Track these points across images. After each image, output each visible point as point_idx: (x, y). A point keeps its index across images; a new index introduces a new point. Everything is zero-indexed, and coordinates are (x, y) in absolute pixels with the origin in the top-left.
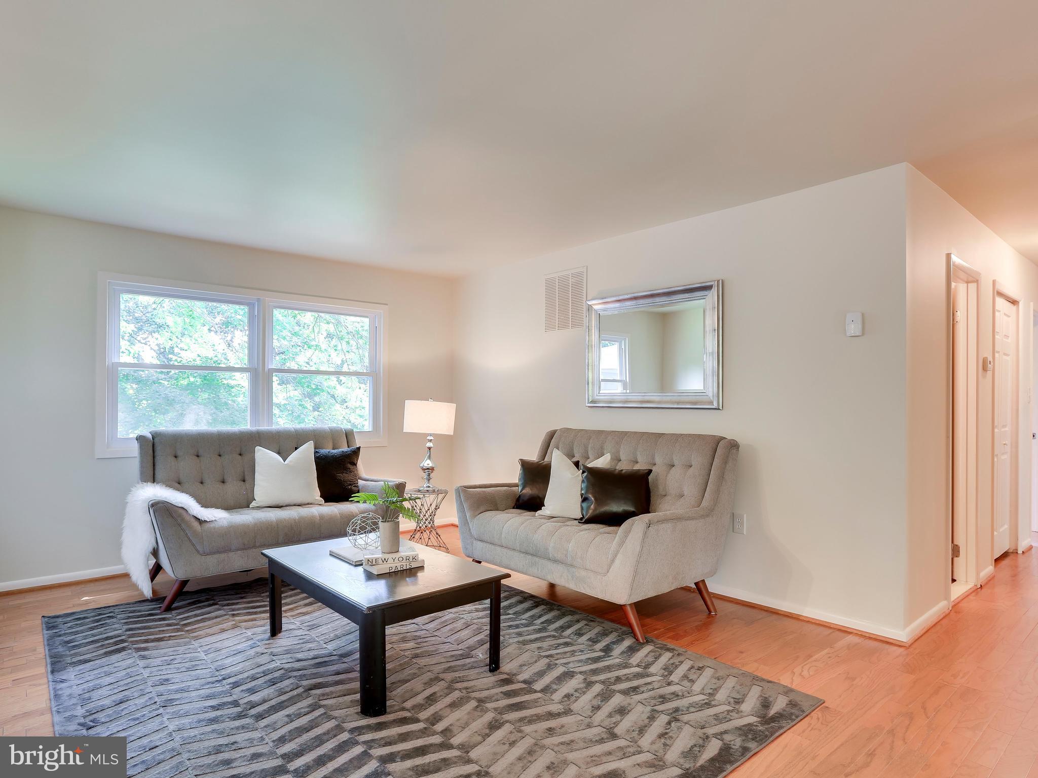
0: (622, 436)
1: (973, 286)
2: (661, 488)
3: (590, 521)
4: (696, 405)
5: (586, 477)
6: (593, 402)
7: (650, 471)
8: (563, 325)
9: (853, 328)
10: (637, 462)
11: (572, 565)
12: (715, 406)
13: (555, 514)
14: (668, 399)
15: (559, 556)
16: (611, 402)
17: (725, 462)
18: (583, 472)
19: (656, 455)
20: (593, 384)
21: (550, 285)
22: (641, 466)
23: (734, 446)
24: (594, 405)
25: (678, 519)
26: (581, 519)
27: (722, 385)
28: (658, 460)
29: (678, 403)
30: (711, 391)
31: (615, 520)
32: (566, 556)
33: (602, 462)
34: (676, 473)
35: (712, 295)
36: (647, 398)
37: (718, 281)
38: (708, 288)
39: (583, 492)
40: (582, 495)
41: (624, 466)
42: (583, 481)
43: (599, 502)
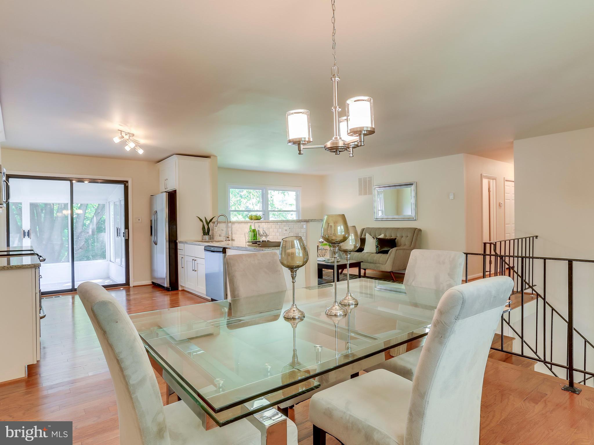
0: (387, 229)
1: (494, 181)
2: (399, 243)
3: (379, 253)
4: (409, 219)
5: (377, 240)
6: (376, 219)
7: (396, 238)
8: (365, 194)
9: (451, 197)
10: (392, 237)
11: (375, 263)
12: (415, 219)
13: (368, 252)
14: (400, 217)
15: (372, 261)
16: (382, 219)
17: (417, 235)
18: (376, 239)
19: (397, 234)
20: (376, 213)
21: (360, 180)
22: (393, 237)
23: (420, 230)
24: (377, 220)
25: (404, 249)
26: (376, 252)
27: (417, 213)
28: (398, 235)
29: (404, 218)
30: (413, 215)
31: (386, 252)
32: (374, 261)
33: (382, 236)
34: (403, 239)
35: (413, 187)
36: (394, 217)
37: (415, 182)
38: (412, 184)
39: (376, 245)
40: (376, 246)
41: (388, 237)
42: (376, 242)
43: (381, 247)
